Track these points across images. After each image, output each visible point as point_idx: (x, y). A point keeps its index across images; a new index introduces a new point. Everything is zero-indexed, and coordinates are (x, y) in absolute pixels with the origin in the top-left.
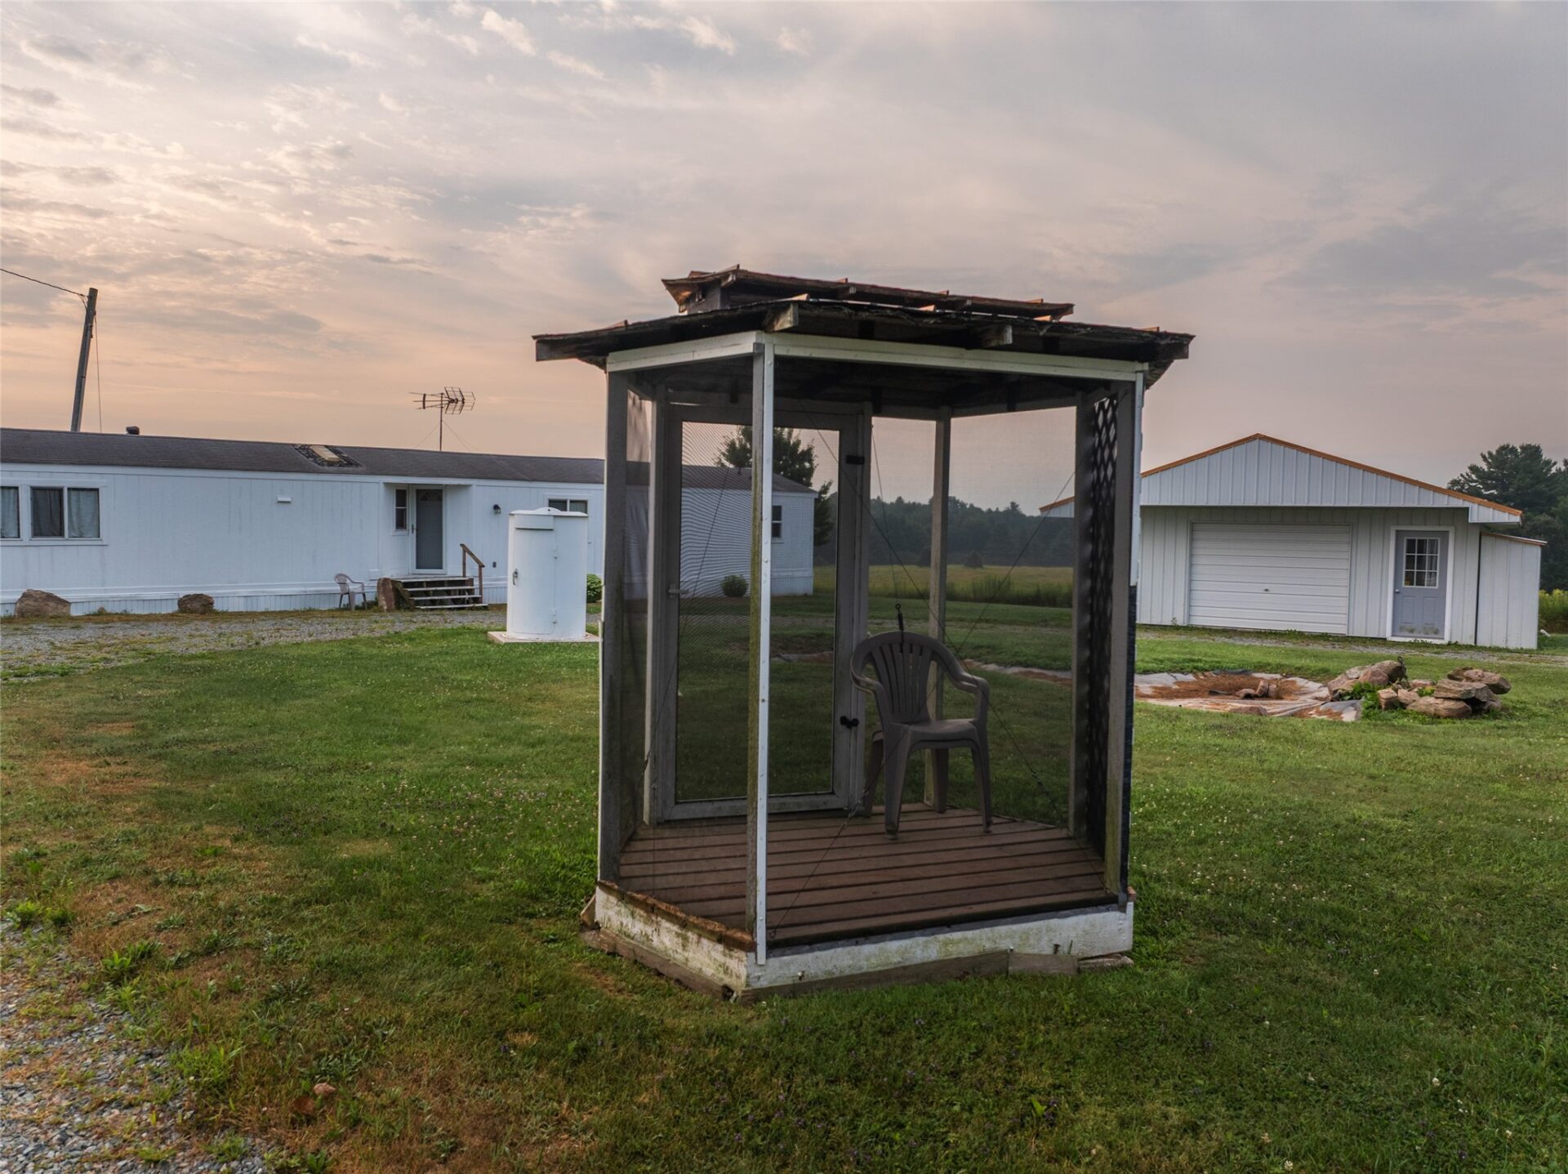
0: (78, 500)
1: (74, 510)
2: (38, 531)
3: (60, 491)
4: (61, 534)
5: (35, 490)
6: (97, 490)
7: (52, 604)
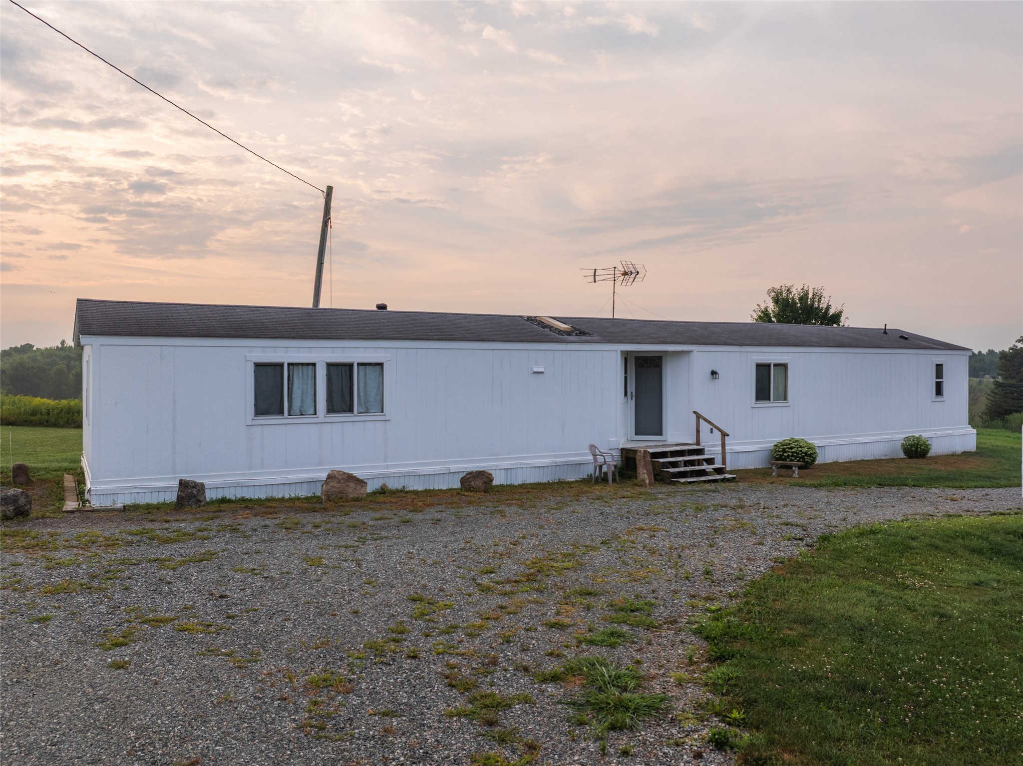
0: (365, 375)
1: (362, 385)
2: (331, 409)
3: (350, 366)
4: (351, 410)
5: (329, 365)
6: (381, 365)
7: (352, 485)
